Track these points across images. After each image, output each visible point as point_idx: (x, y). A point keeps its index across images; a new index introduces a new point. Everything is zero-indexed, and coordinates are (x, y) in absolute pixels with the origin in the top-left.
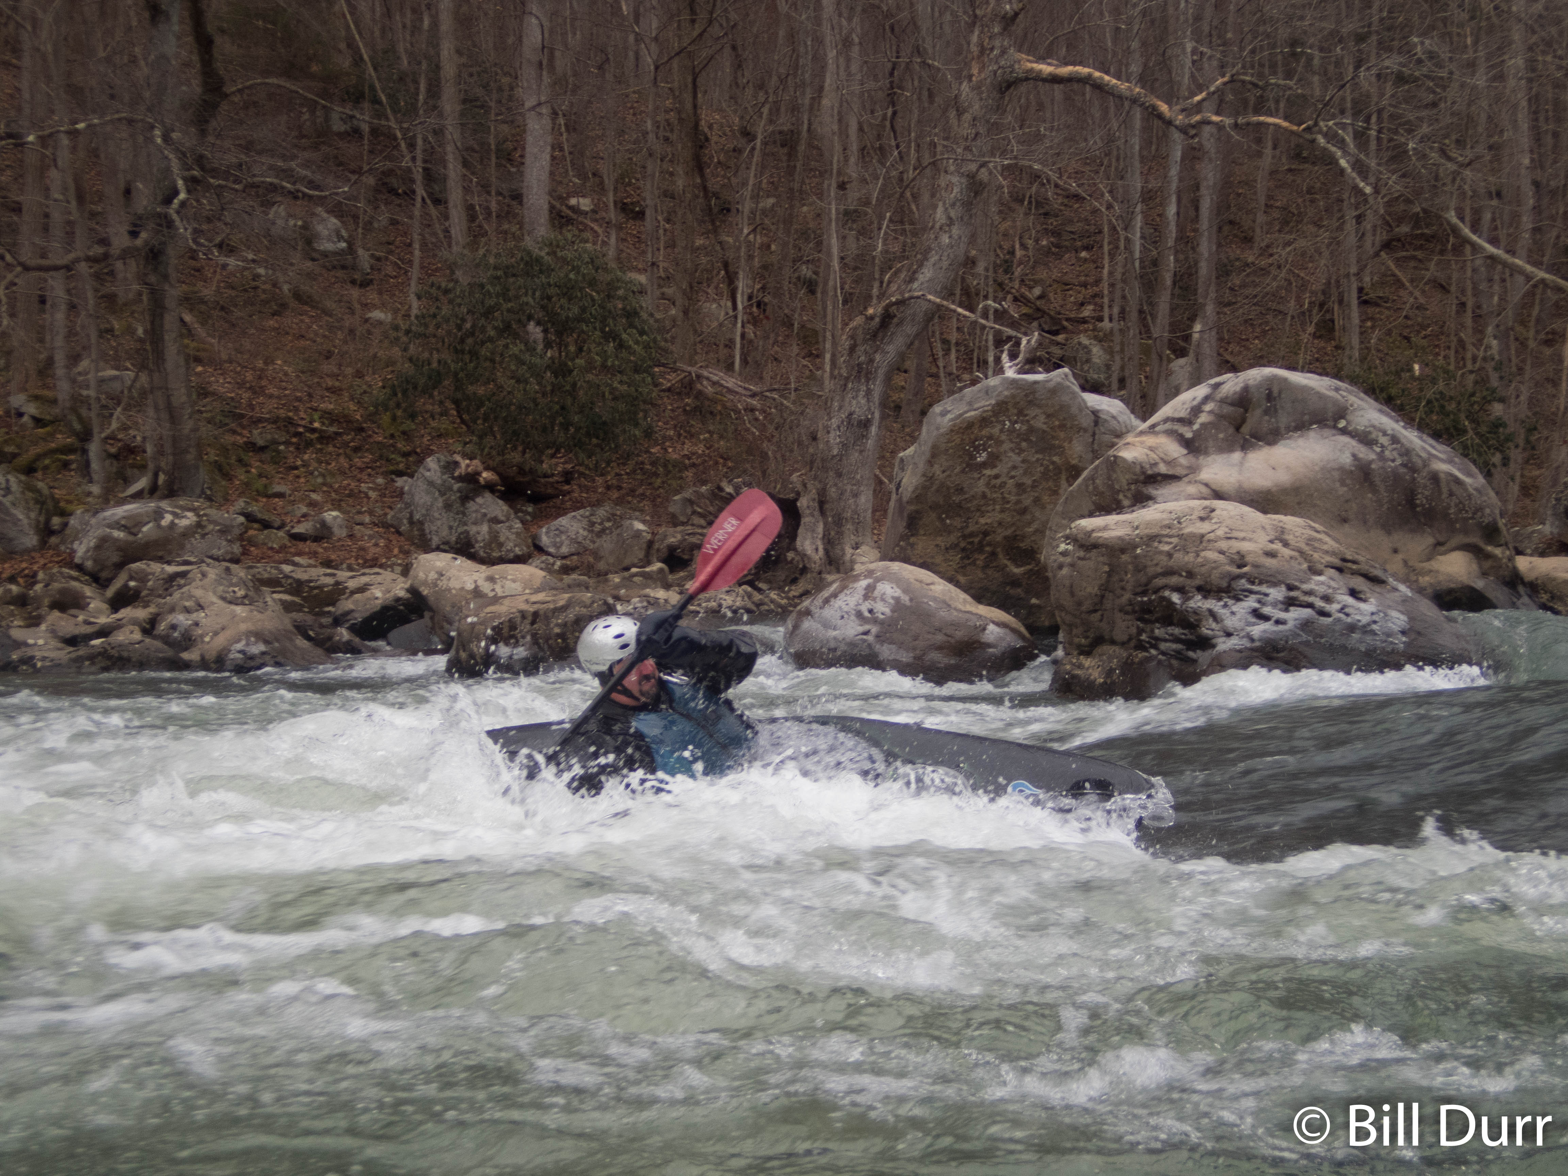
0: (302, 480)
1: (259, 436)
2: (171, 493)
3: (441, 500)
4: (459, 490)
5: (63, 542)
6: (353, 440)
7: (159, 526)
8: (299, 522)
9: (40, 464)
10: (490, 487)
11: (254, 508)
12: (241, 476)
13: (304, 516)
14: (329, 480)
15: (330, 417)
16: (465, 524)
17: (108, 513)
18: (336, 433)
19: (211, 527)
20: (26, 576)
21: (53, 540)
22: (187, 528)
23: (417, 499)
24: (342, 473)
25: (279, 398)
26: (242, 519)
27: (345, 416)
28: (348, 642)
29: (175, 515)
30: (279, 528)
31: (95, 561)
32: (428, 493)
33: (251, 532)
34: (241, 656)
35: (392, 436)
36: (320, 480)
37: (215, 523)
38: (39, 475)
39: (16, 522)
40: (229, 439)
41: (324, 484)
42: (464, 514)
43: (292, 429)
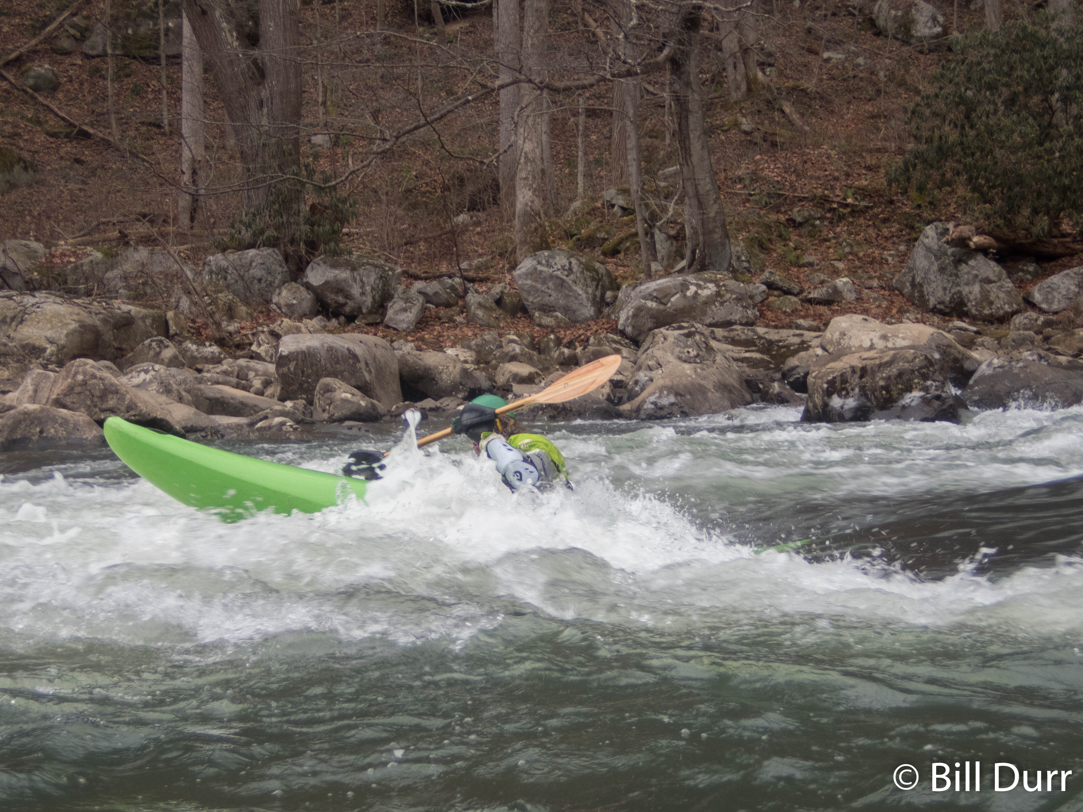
0: (831, 250)
1: (797, 213)
2: (703, 268)
3: (936, 264)
4: (953, 255)
5: (613, 312)
6: (882, 212)
7: (685, 296)
8: (815, 288)
9: (623, 247)
10: (983, 250)
11: (778, 277)
12: (779, 248)
13: (822, 282)
14: (855, 249)
15: (863, 193)
16: (958, 285)
17: (643, 287)
18: (867, 207)
19: (728, 296)
20: (582, 340)
21: (606, 310)
22: (708, 297)
23: (917, 263)
24: (868, 241)
25: (818, 178)
26: (764, 287)
27: (877, 191)
28: (779, 395)
29: (699, 286)
30: (796, 295)
31: (633, 327)
32: (926, 257)
33: (771, 299)
34: (653, 406)
35: (919, 206)
36: (847, 250)
37: (732, 292)
38: (621, 256)
39: (577, 297)
40: (773, 217)
41: (850, 253)
42: (957, 276)
43: (827, 206)
